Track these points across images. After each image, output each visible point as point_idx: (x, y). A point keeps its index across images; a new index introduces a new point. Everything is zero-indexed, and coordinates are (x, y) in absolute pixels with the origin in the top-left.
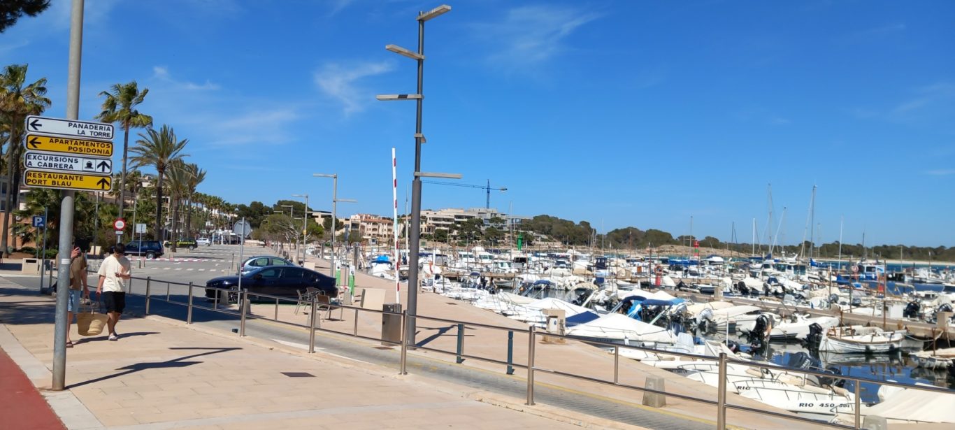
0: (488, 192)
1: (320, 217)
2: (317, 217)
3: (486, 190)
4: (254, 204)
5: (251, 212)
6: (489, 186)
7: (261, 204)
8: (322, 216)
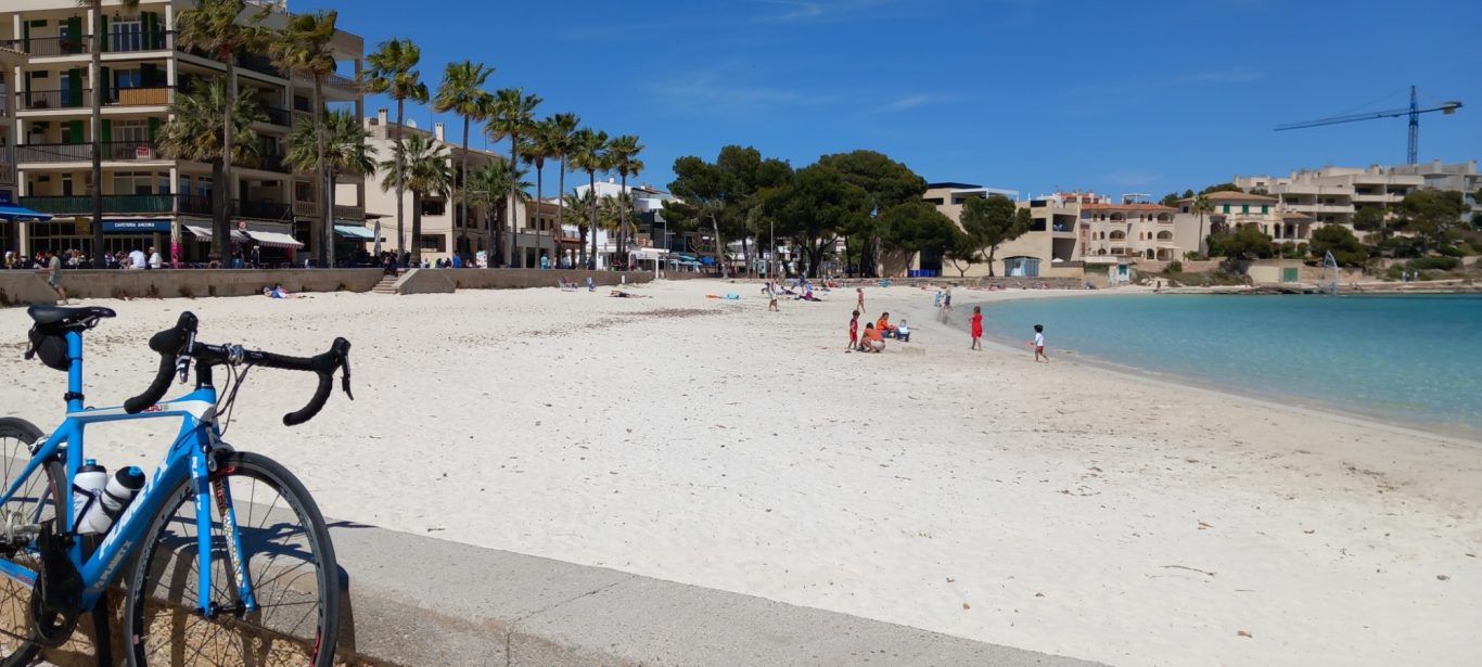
0: (1413, 123)
1: (948, 200)
2: (940, 201)
3: (1406, 119)
4: (731, 155)
5: (716, 179)
6: (1413, 106)
7: (753, 155)
8: (958, 200)
